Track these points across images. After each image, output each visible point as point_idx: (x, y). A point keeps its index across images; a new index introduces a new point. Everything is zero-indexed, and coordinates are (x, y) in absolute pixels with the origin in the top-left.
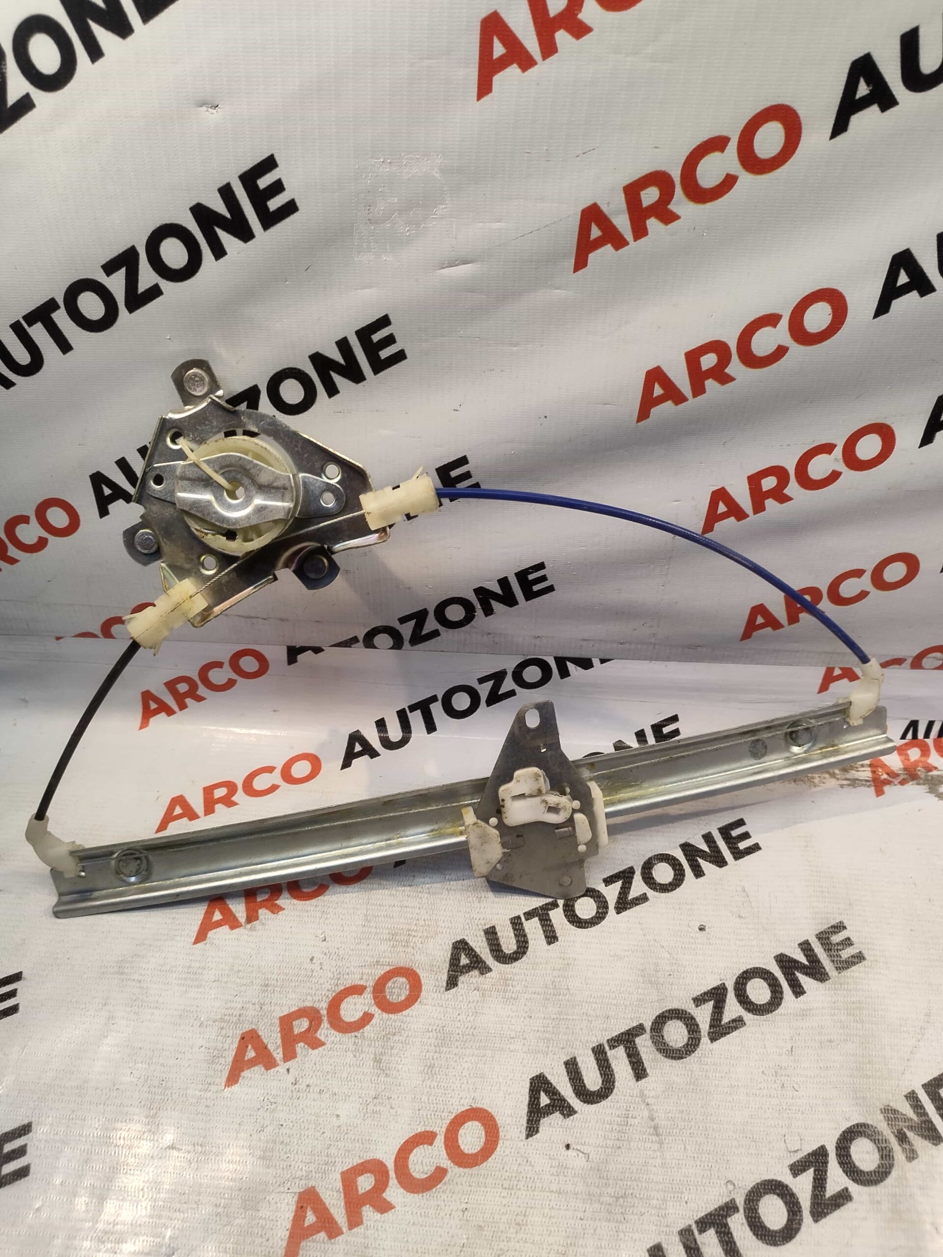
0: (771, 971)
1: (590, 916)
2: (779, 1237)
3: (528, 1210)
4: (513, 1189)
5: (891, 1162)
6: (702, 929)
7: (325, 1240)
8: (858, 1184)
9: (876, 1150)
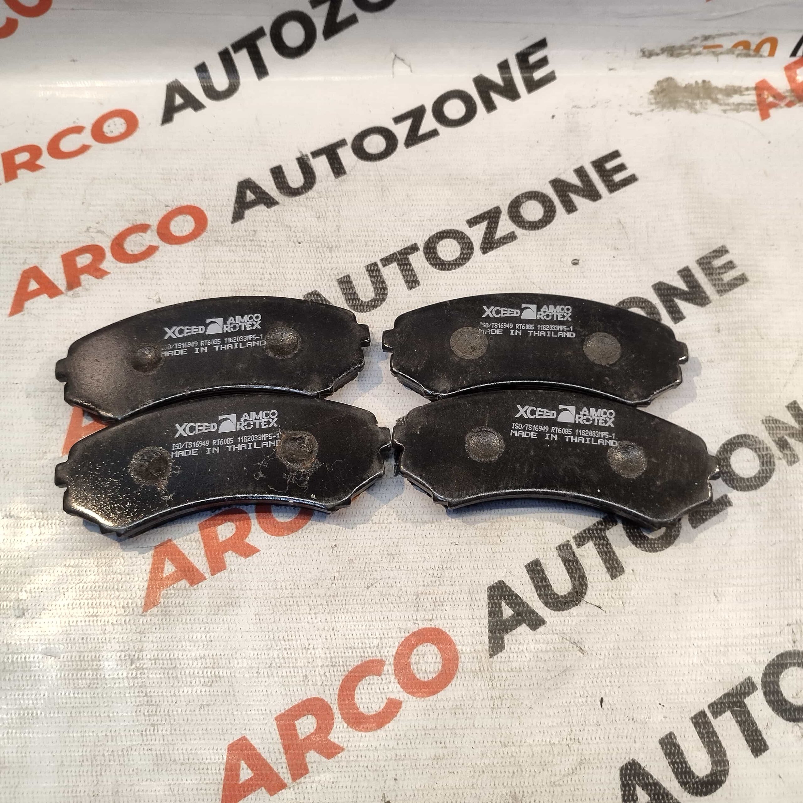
0: (649, 299)
1: (454, 258)
2: (658, 544)
3: (400, 541)
4: (383, 523)
5: (771, 468)
6: (575, 263)
7: (187, 587)
8: (737, 490)
9: (757, 458)
